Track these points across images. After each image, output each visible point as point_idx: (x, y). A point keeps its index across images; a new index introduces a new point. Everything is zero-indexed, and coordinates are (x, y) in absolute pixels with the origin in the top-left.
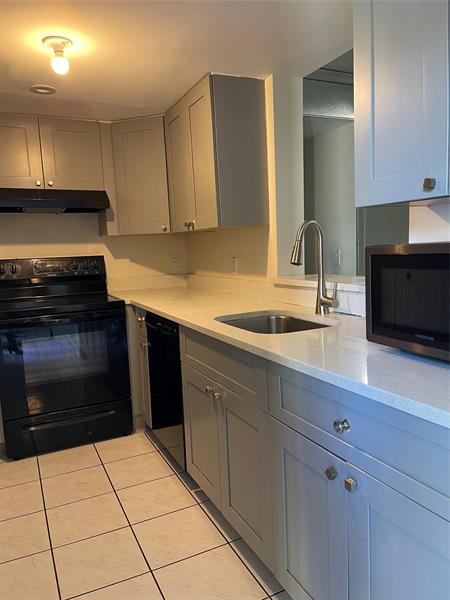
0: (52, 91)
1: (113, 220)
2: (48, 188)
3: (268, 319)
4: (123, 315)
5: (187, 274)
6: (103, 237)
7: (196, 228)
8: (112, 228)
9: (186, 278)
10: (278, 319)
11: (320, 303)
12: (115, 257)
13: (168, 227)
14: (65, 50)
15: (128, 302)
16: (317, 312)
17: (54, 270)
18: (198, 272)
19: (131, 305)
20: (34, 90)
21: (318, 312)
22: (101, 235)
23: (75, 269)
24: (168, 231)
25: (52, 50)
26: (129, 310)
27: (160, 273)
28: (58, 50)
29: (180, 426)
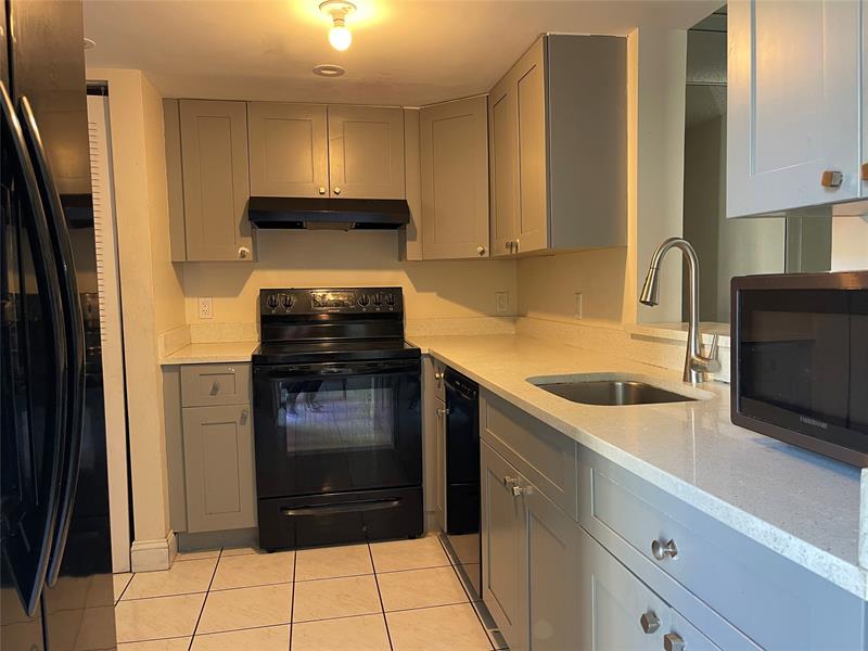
0: (341, 72)
1: (414, 239)
2: (333, 196)
3: (612, 386)
4: (418, 368)
5: (517, 316)
6: (403, 262)
7: (519, 251)
8: (413, 250)
9: (514, 322)
10: (627, 387)
11: (690, 365)
12: (418, 290)
13: (487, 249)
14: (346, 18)
15: (424, 351)
16: (685, 380)
17: (338, 304)
18: (530, 314)
19: (428, 355)
20: (318, 71)
21: (687, 378)
22: (400, 260)
23: (365, 304)
24: (486, 255)
25: (331, 18)
26: (426, 362)
27: (478, 314)
28: (338, 19)
29: (478, 535)
